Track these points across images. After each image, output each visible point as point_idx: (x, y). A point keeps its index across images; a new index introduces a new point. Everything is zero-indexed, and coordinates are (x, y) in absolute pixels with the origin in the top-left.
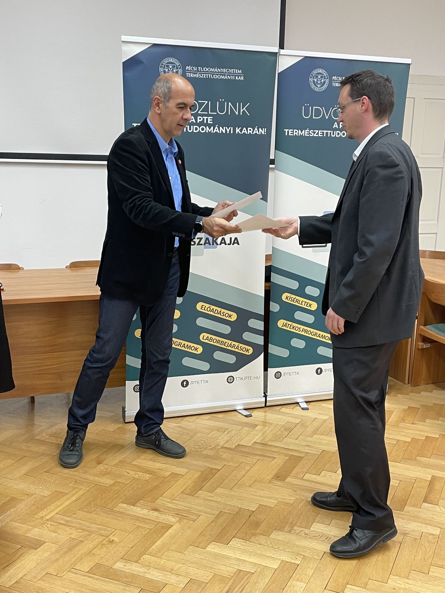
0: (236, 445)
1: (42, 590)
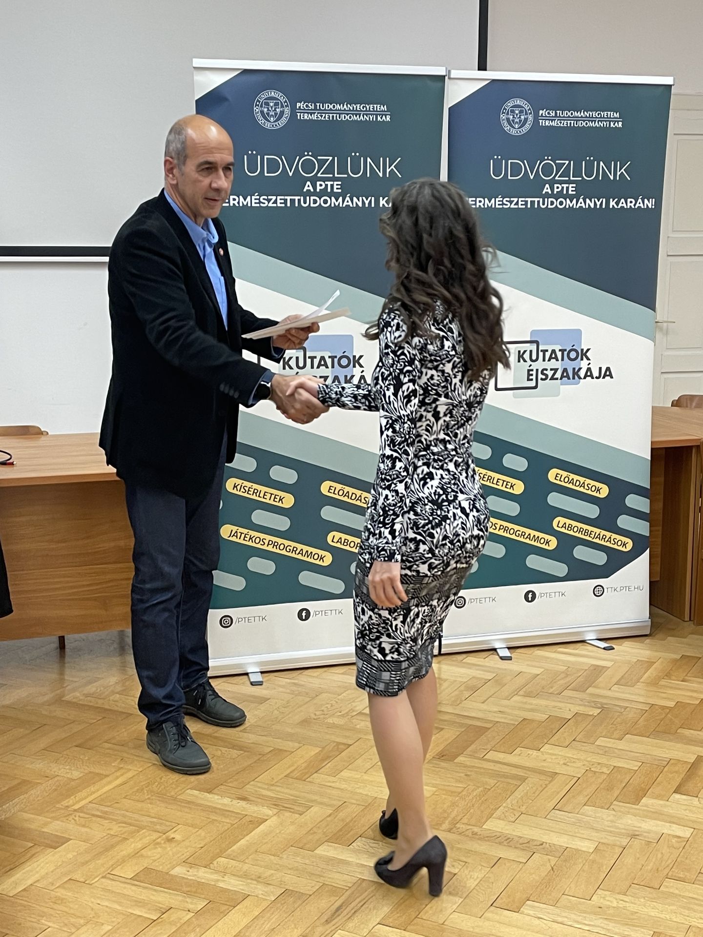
1: (61, 900)
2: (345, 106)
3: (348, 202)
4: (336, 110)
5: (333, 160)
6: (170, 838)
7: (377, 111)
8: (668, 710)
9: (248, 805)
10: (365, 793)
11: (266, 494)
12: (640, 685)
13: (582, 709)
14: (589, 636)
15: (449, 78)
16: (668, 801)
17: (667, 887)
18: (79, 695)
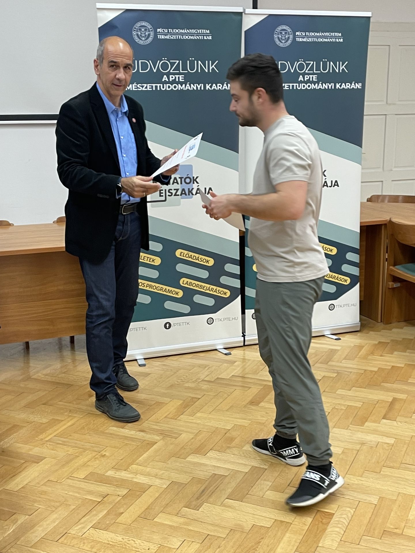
0: (216, 378)
1: (45, 493)
2: (185, 30)
3: (188, 87)
4: (180, 33)
5: (179, 62)
6: (103, 454)
7: (204, 33)
8: (374, 373)
9: (146, 434)
10: (211, 425)
11: (145, 257)
12: (356, 359)
13: (327, 374)
14: (326, 333)
15: (245, 14)
16: (379, 423)
17: (384, 472)
18: (40, 375)
